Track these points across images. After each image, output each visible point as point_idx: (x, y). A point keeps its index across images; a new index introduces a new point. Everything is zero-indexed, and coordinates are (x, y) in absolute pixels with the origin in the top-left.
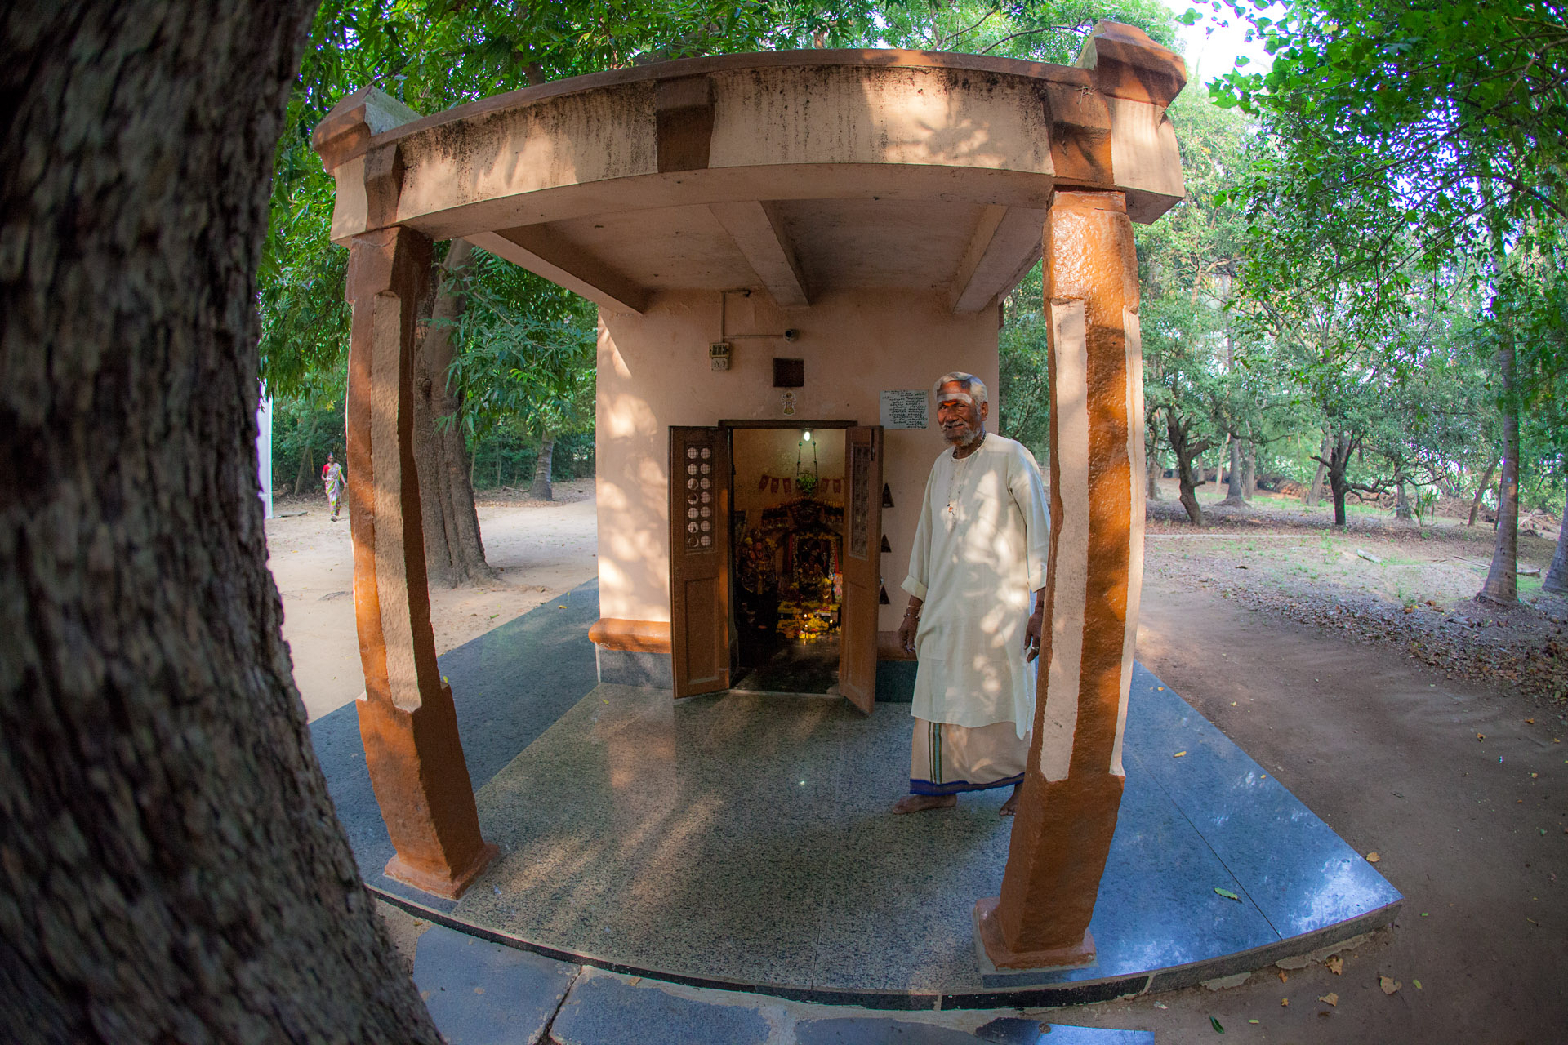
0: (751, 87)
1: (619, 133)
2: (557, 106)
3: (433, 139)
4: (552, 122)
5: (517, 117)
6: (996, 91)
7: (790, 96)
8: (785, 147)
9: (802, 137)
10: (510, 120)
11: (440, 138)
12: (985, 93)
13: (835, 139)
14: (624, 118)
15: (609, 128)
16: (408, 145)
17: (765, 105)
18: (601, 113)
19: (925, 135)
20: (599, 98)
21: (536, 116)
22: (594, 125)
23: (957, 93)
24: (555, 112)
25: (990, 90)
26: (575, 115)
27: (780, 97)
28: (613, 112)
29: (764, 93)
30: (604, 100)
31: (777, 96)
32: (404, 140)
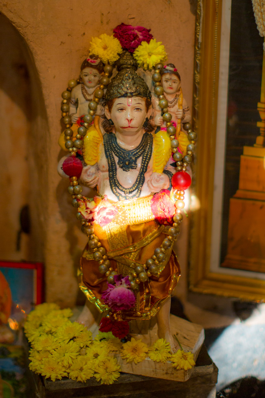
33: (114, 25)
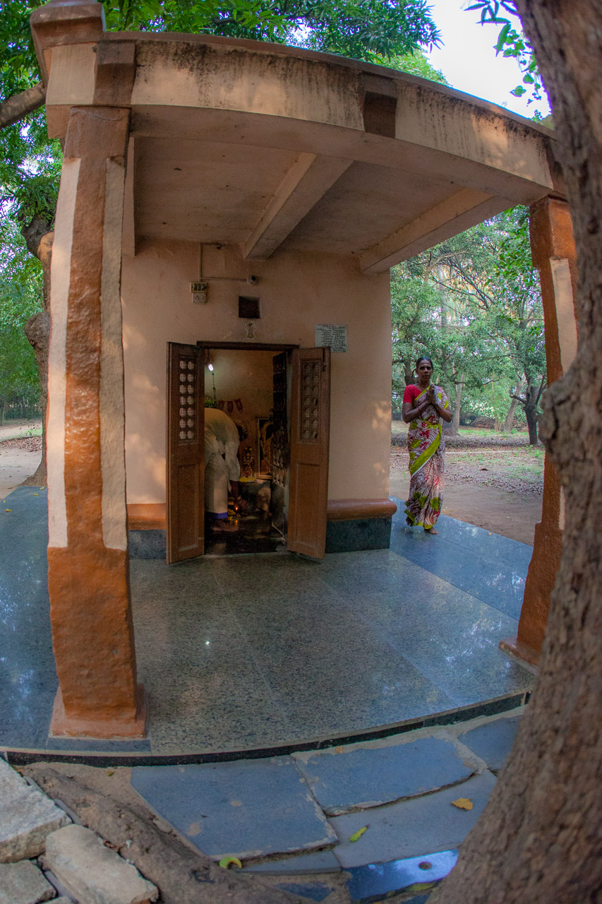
0: (414, 96)
1: (334, 97)
2: (288, 63)
3: (172, 51)
4: (281, 72)
5: (254, 58)
6: (528, 137)
7: (435, 109)
8: (436, 139)
9: (443, 136)
10: (247, 59)
11: (179, 52)
12: (523, 137)
13: (460, 143)
14: (335, 87)
15: (326, 91)
16: (145, 48)
17: (422, 110)
18: (319, 78)
19: (500, 155)
20: (320, 68)
21: (270, 64)
22: (314, 84)
23: (512, 134)
24: (285, 66)
25: (525, 136)
26: (299, 74)
27: (429, 108)
28: (328, 81)
29: (422, 104)
30: (324, 70)
31: (428, 107)
32: (143, 43)
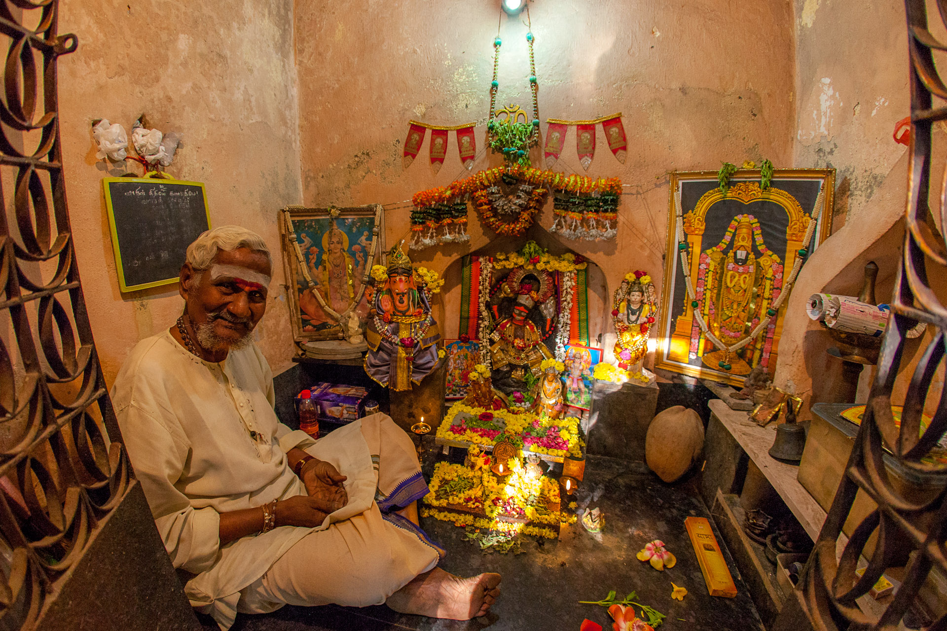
33: (635, 271)
